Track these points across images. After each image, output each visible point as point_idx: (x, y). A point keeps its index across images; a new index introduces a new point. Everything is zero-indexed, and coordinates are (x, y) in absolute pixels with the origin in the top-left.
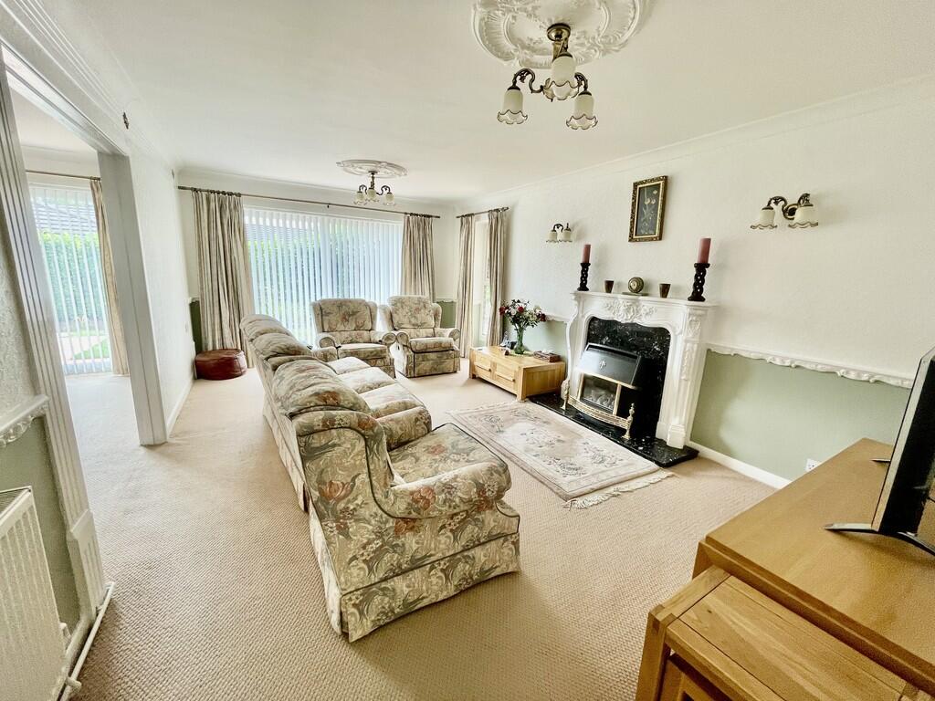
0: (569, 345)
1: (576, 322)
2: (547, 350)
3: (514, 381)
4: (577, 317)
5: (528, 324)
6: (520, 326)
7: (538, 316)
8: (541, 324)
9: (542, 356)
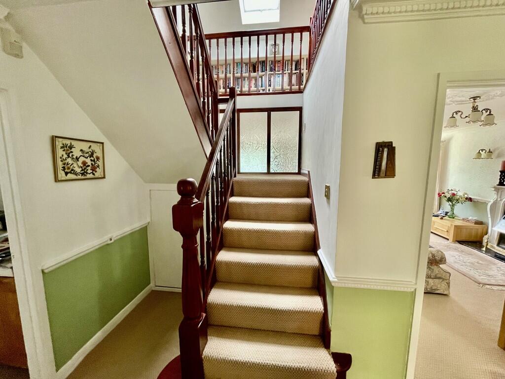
0: (489, 216)
1: (495, 204)
2: (473, 217)
3: (447, 231)
4: (497, 200)
5: (459, 202)
6: (452, 203)
7: (467, 198)
8: (468, 203)
9: (468, 221)
